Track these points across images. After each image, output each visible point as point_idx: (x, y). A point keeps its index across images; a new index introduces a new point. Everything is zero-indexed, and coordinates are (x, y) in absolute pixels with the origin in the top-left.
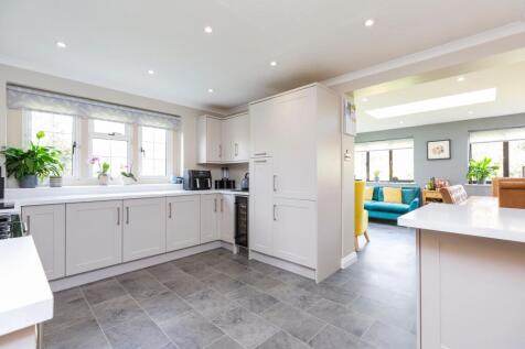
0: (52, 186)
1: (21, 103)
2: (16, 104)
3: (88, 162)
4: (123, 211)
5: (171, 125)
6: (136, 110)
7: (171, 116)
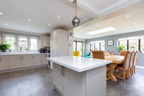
0: (9, 52)
1: (3, 35)
2: (2, 36)
3: (17, 47)
4: (22, 57)
5: (38, 38)
6: (29, 35)
7: (37, 36)
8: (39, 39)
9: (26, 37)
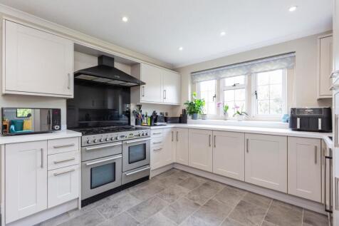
4: (212, 137)
8: (293, 67)
9: (241, 71)
